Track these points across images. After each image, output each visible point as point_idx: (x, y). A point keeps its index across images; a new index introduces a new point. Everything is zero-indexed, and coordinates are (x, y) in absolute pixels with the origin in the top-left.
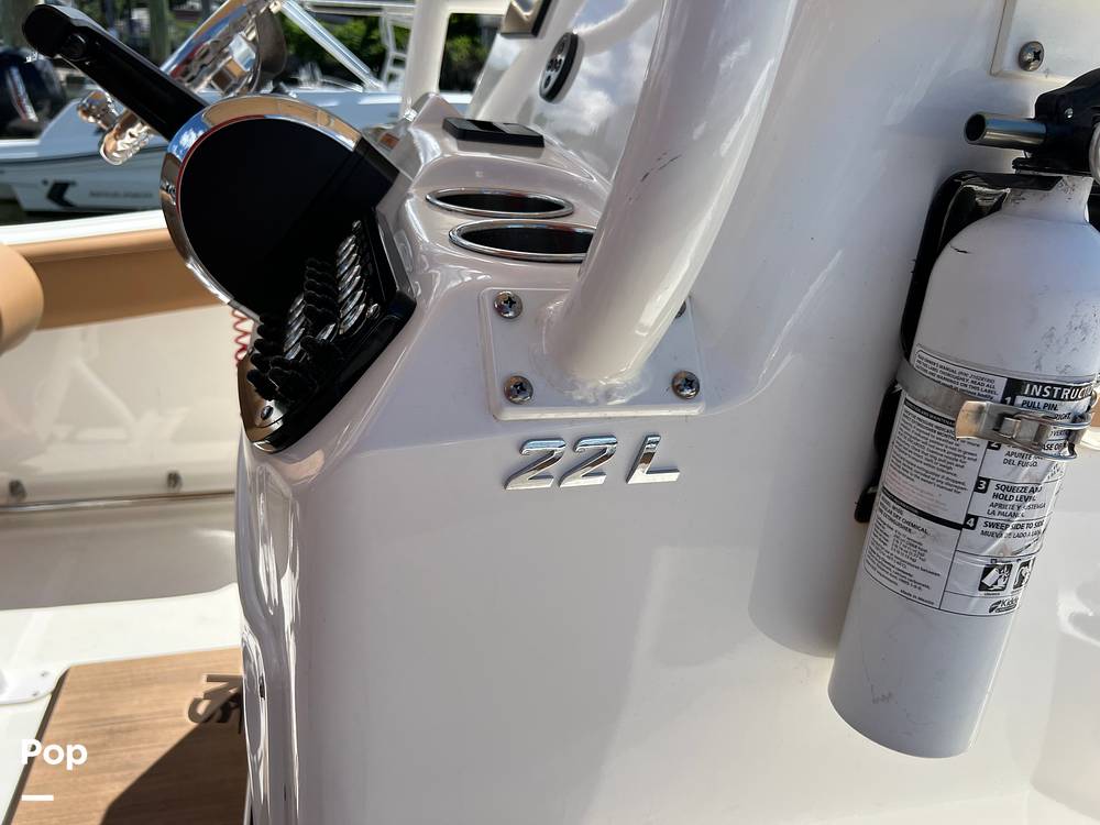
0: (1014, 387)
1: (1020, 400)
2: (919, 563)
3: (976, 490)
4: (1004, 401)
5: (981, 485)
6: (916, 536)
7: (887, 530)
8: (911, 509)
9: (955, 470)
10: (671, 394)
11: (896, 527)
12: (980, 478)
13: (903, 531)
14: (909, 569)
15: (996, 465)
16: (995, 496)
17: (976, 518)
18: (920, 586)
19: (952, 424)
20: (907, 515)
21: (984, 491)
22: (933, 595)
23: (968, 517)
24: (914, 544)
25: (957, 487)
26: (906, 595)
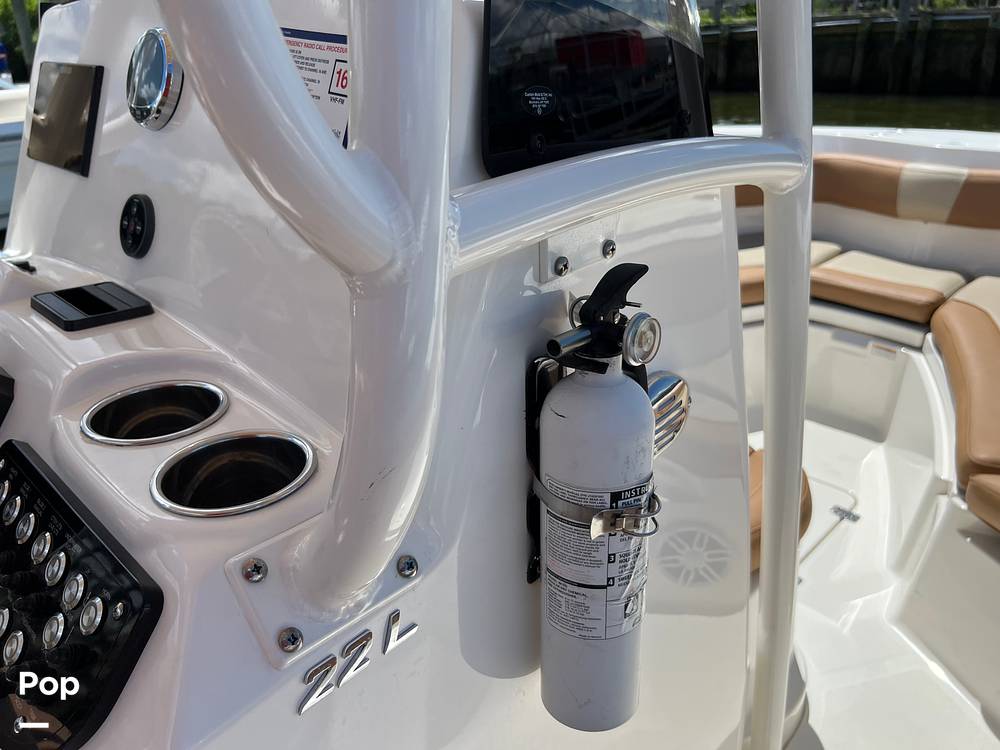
0: (616, 497)
1: (620, 503)
2: (586, 616)
3: (609, 562)
4: (612, 507)
5: (611, 559)
6: (580, 599)
7: (558, 598)
8: (572, 583)
9: (594, 554)
10: (399, 578)
11: (565, 596)
12: (609, 555)
13: (570, 598)
14: (580, 621)
15: (617, 545)
16: (621, 562)
17: (613, 578)
18: (589, 629)
19: (589, 528)
20: (570, 587)
21: (614, 562)
22: (599, 632)
23: (609, 579)
24: (579, 605)
25: (598, 564)
26: (584, 637)
